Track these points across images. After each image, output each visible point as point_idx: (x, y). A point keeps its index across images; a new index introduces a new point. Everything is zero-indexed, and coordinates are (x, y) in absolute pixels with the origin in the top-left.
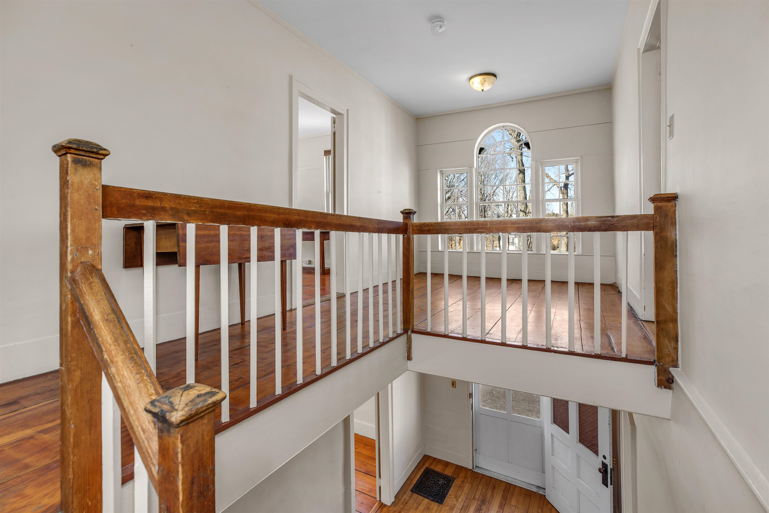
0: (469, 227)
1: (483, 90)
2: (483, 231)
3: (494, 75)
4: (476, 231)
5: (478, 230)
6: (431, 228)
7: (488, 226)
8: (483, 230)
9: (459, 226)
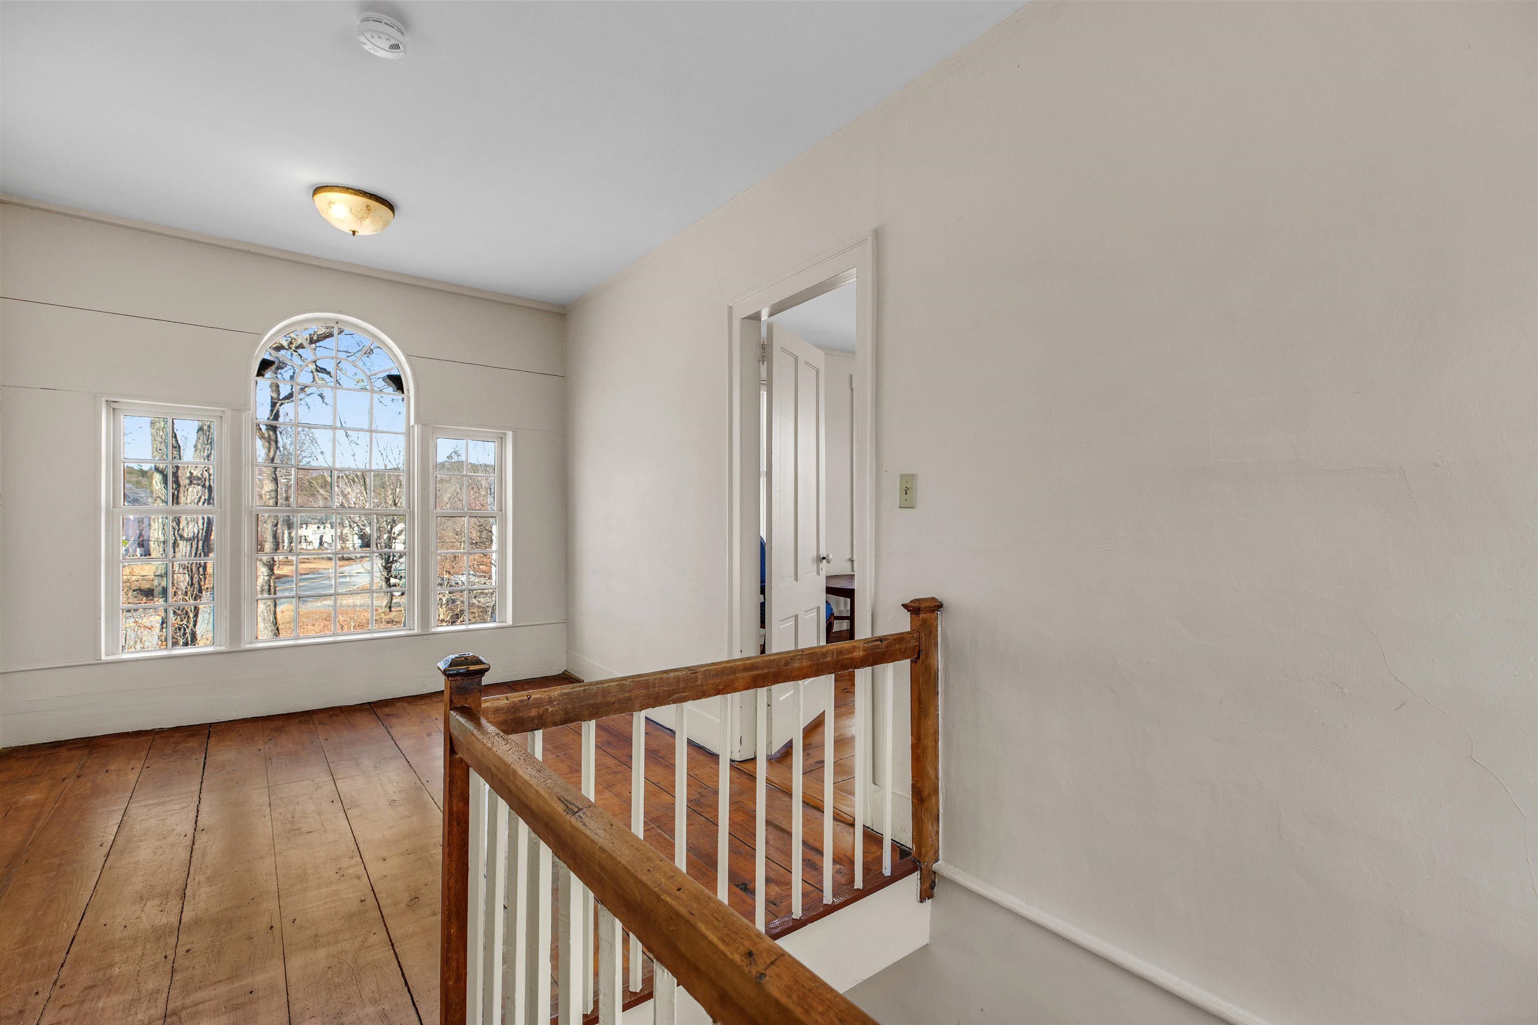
0: (657, 689)
1: (354, 233)
2: (686, 696)
3: (391, 206)
4: (671, 698)
5: (676, 696)
6: (550, 709)
7: (699, 683)
8: (686, 694)
9: (630, 691)
